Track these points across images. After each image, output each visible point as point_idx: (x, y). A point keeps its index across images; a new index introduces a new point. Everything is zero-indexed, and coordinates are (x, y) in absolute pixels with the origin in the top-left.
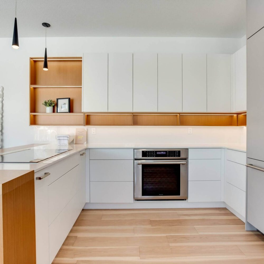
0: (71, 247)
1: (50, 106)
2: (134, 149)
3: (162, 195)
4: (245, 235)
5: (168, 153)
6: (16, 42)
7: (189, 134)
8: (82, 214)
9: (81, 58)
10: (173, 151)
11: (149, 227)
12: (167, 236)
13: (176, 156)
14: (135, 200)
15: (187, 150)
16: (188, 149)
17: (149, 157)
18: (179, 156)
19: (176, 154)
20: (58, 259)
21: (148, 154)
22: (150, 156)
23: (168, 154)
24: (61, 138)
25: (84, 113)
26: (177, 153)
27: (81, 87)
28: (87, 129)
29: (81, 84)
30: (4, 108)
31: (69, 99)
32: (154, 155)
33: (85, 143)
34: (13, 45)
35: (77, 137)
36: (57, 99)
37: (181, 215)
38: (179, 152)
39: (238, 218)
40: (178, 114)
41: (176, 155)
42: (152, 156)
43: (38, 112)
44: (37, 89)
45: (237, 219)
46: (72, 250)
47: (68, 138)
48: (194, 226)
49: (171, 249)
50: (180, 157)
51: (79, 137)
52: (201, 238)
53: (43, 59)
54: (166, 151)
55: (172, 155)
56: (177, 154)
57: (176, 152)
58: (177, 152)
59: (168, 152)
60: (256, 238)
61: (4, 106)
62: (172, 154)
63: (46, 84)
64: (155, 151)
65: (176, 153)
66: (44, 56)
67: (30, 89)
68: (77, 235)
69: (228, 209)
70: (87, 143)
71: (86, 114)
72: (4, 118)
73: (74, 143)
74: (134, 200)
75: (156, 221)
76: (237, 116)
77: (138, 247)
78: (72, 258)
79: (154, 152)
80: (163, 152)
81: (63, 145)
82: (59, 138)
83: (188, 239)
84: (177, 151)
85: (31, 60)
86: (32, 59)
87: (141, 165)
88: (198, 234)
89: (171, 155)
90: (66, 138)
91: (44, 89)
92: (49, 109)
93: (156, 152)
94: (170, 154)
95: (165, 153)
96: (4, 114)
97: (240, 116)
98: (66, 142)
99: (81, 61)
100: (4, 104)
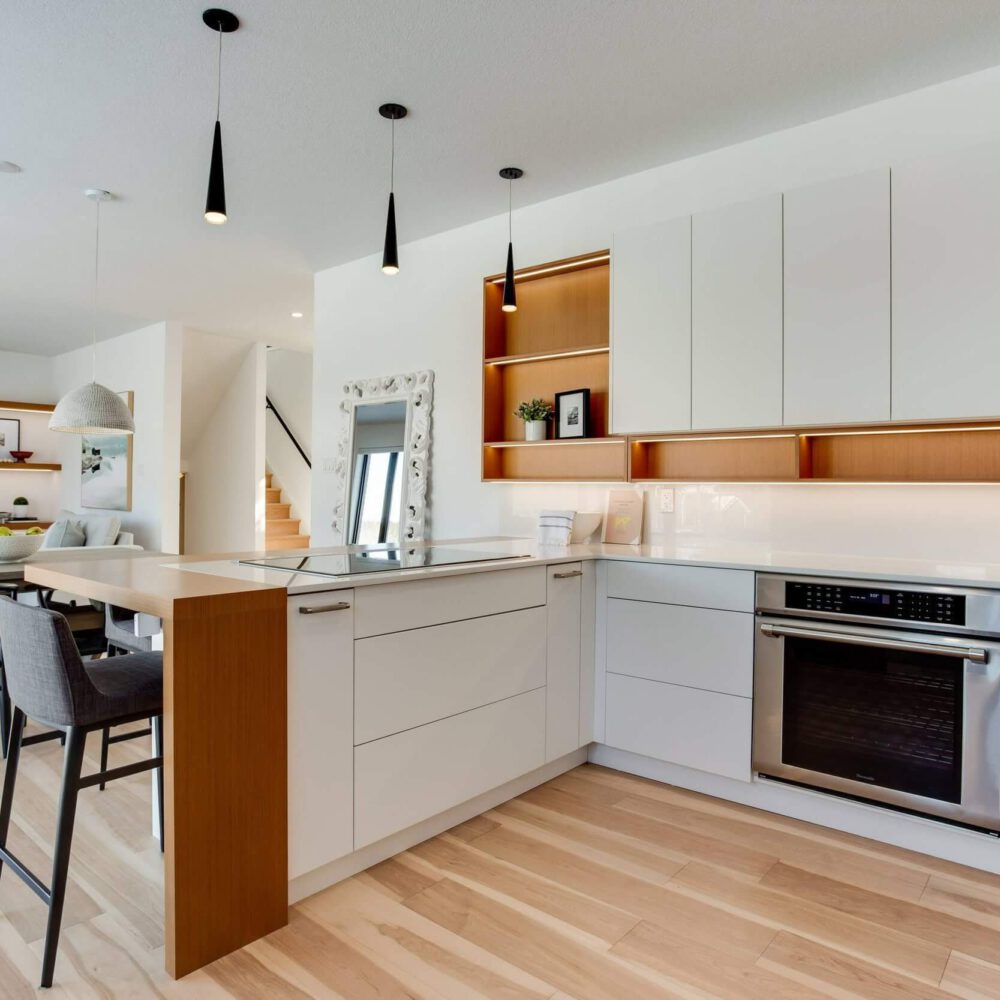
0: (462, 844)
1: (533, 418)
2: (756, 572)
5: (900, 601)
6: (391, 258)
8: (574, 774)
9: (607, 252)
11: (752, 880)
12: (777, 933)
13: (940, 619)
14: (760, 774)
17: (814, 608)
18: (959, 619)
19: (940, 609)
20: (411, 857)
21: (809, 597)
22: (819, 607)
23: (900, 605)
24: (549, 522)
25: (627, 438)
26: (948, 606)
27: (607, 352)
28: (645, 495)
29: (605, 341)
30: (435, 432)
31: (586, 392)
32: (838, 605)
33: (637, 540)
34: (384, 266)
35: (611, 518)
36: (558, 396)
37: (936, 891)
38: (960, 601)
41: (940, 615)
42: (828, 605)
43: (510, 440)
44: (507, 369)
46: (456, 850)
47: (571, 522)
49: (746, 974)
50: (964, 624)
51: (618, 522)
53: (503, 277)
54: (891, 593)
56: (945, 609)
57: (940, 602)
58: (949, 602)
59: (900, 598)
61: (435, 426)
62: (921, 607)
63: (529, 353)
64: (841, 587)
65: (940, 605)
66: (504, 270)
67: (486, 372)
68: (501, 822)
70: (642, 541)
71: (638, 442)
72: (435, 461)
73: (603, 539)
74: (757, 773)
75: (798, 873)
77: (641, 919)
78: (440, 867)
79: (839, 590)
80: (876, 596)
81: (552, 542)
82: (547, 521)
83: (861, 979)
85: (488, 284)
86: (490, 281)
87: (781, 641)
89: (916, 613)
90: (564, 522)
91: (525, 368)
92: (533, 429)
93: (846, 590)
94: (913, 606)
95: (885, 600)
96: (435, 449)
98: (563, 535)
99: (606, 263)
100: (435, 420)
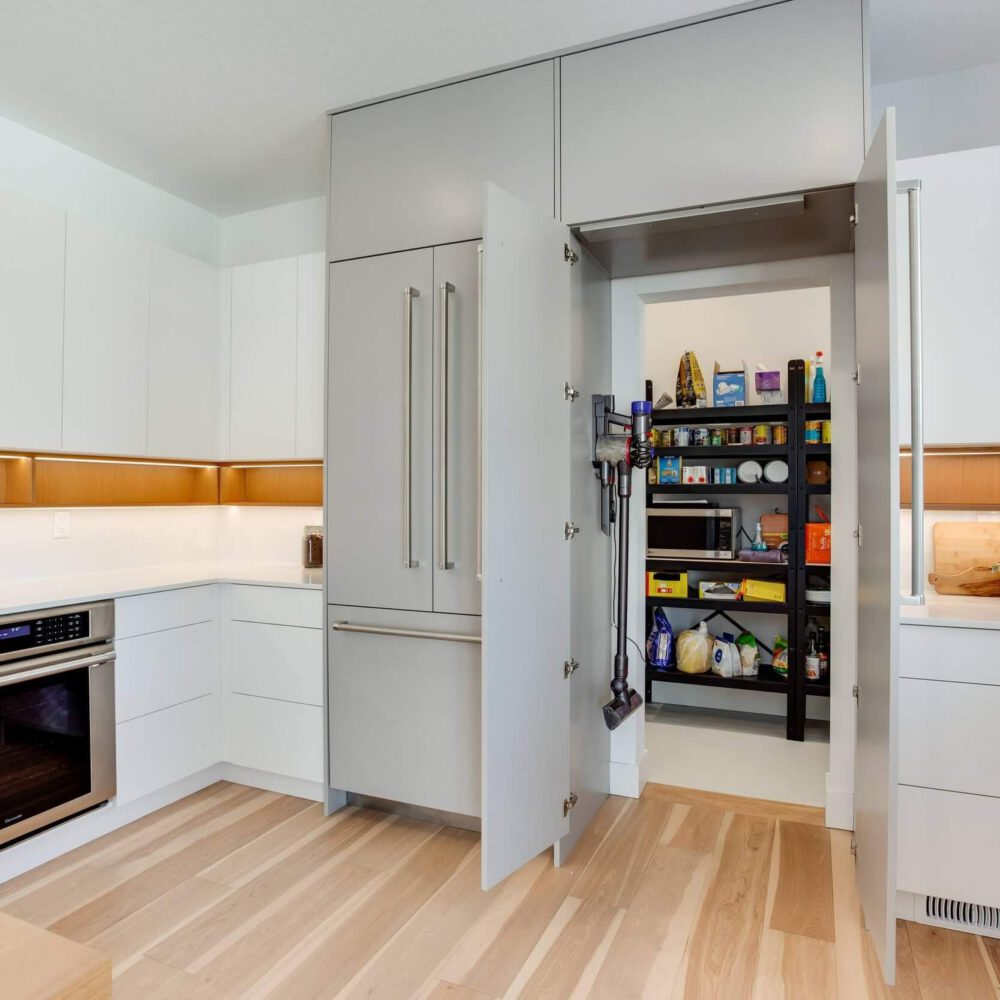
3: (19, 816)
4: (335, 827)
5: (39, 629)
7: (57, 538)
10: (58, 617)
13: (71, 636)
15: (109, 602)
16: (112, 600)
18: (85, 632)
19: (71, 627)
23: (39, 633)
26: (77, 623)
38: (85, 616)
39: (279, 794)
40: (23, 459)
41: (71, 633)
45: (277, 797)
48: (199, 875)
50: (87, 635)
52: (251, 895)
54: (32, 623)
55: (58, 635)
56: (75, 626)
57: (71, 620)
58: (77, 619)
59: (39, 626)
60: (360, 822)
62: (56, 629)
65: (71, 624)
69: (232, 783)
76: (219, 471)
80: (17, 629)
84: (74, 615)
88: (234, 891)
89: (52, 637)
94: (51, 630)
95: (26, 631)
97: (228, 471)
